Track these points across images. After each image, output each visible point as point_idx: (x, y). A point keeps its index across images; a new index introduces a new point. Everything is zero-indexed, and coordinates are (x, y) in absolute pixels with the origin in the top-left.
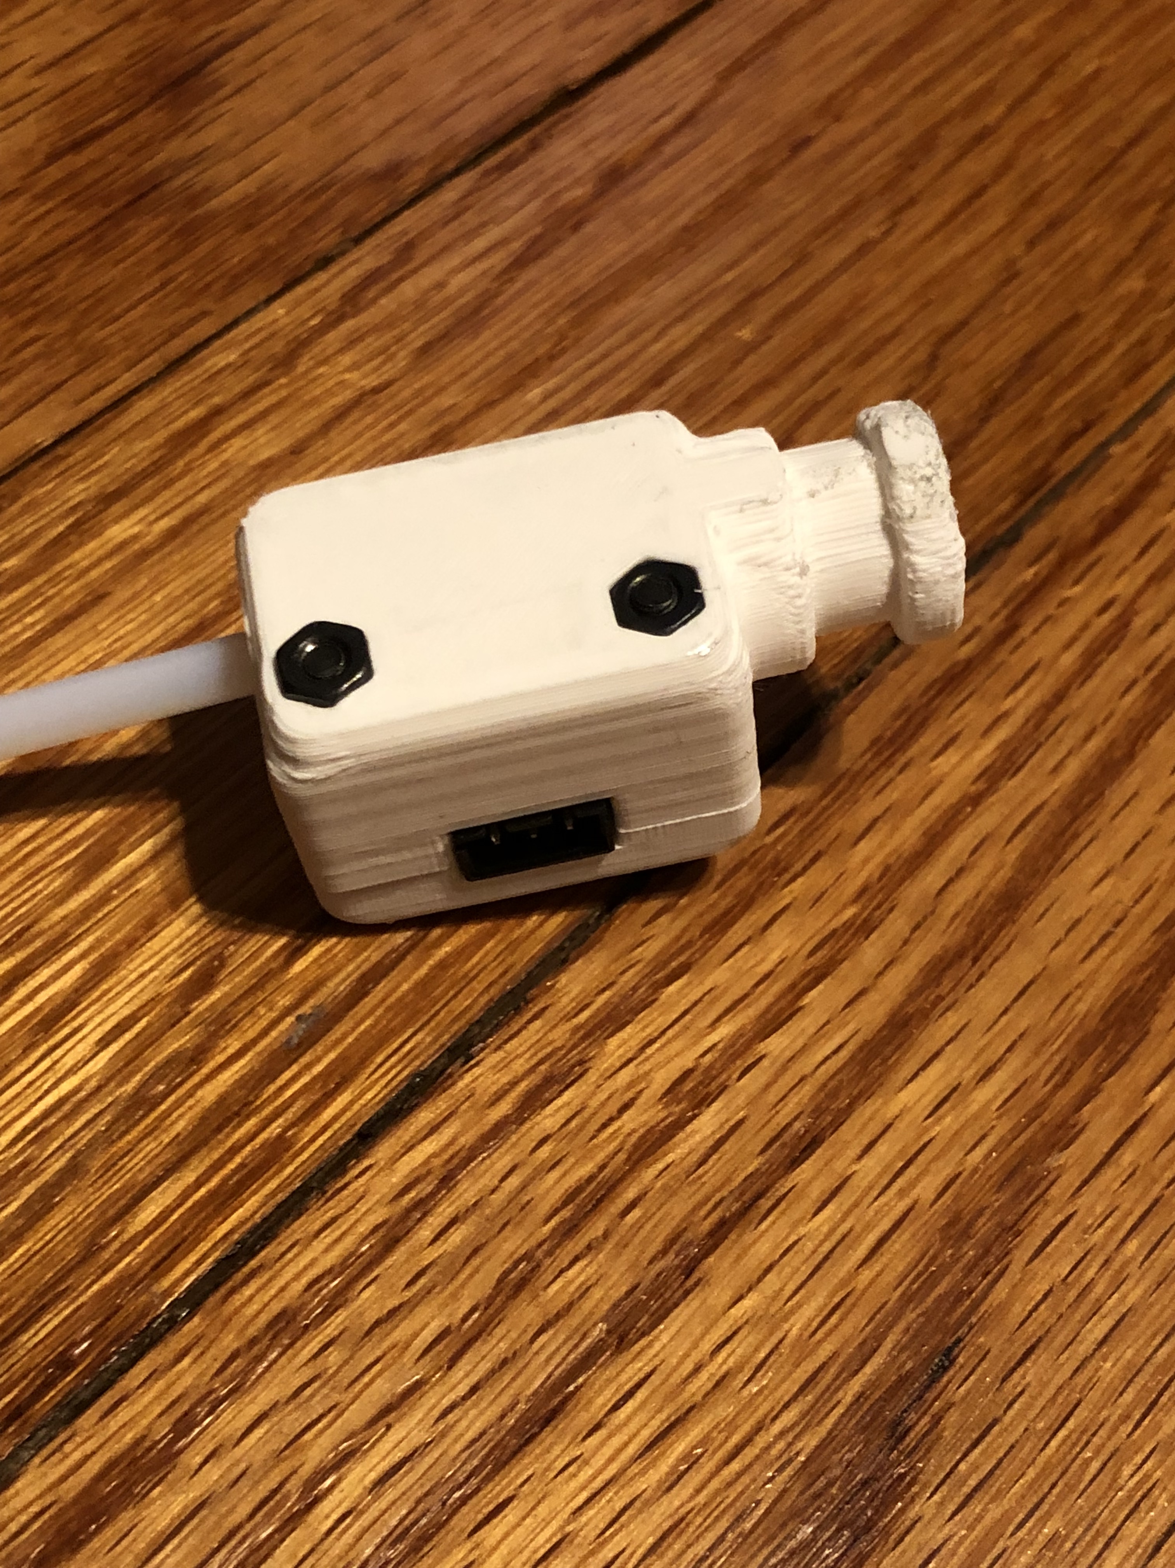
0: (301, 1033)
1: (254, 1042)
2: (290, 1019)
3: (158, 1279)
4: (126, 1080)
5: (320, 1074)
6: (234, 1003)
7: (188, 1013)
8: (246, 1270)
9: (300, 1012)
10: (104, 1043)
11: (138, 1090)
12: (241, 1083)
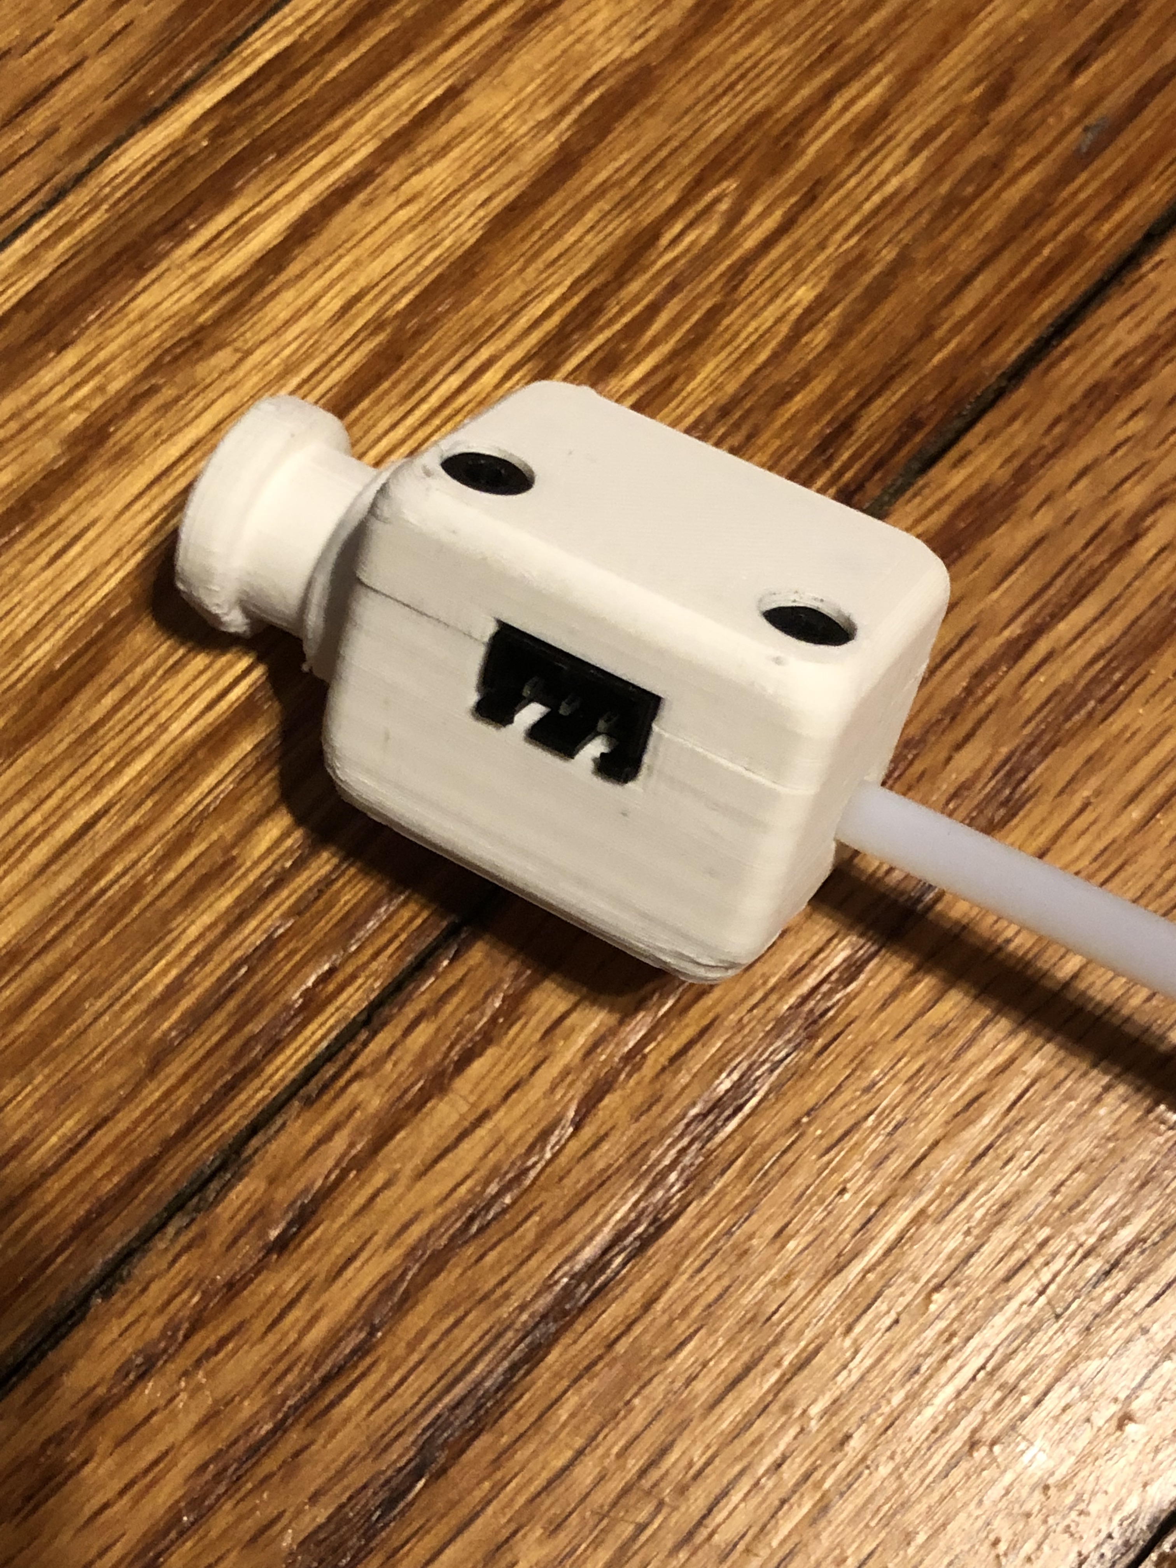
0: (1088, 142)
1: (1048, 150)
2: (1079, 130)
3: (986, 355)
4: (940, 181)
5: (1110, 179)
6: (1026, 115)
7: (987, 123)
8: (1061, 349)
9: (1087, 122)
10: (915, 150)
11: (951, 192)
12: (1041, 186)
